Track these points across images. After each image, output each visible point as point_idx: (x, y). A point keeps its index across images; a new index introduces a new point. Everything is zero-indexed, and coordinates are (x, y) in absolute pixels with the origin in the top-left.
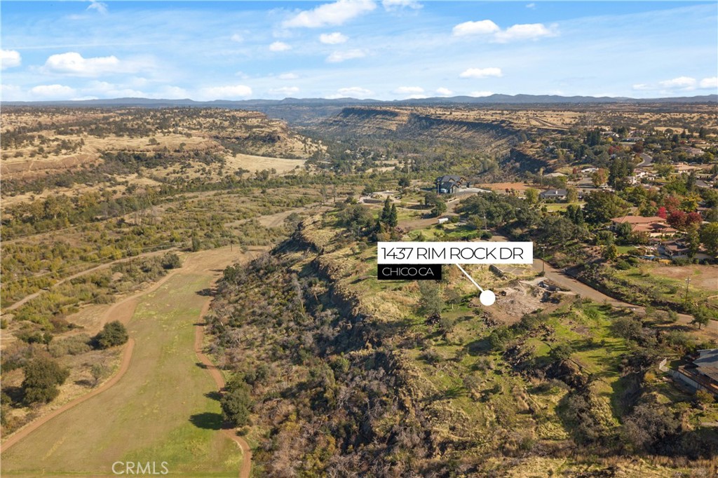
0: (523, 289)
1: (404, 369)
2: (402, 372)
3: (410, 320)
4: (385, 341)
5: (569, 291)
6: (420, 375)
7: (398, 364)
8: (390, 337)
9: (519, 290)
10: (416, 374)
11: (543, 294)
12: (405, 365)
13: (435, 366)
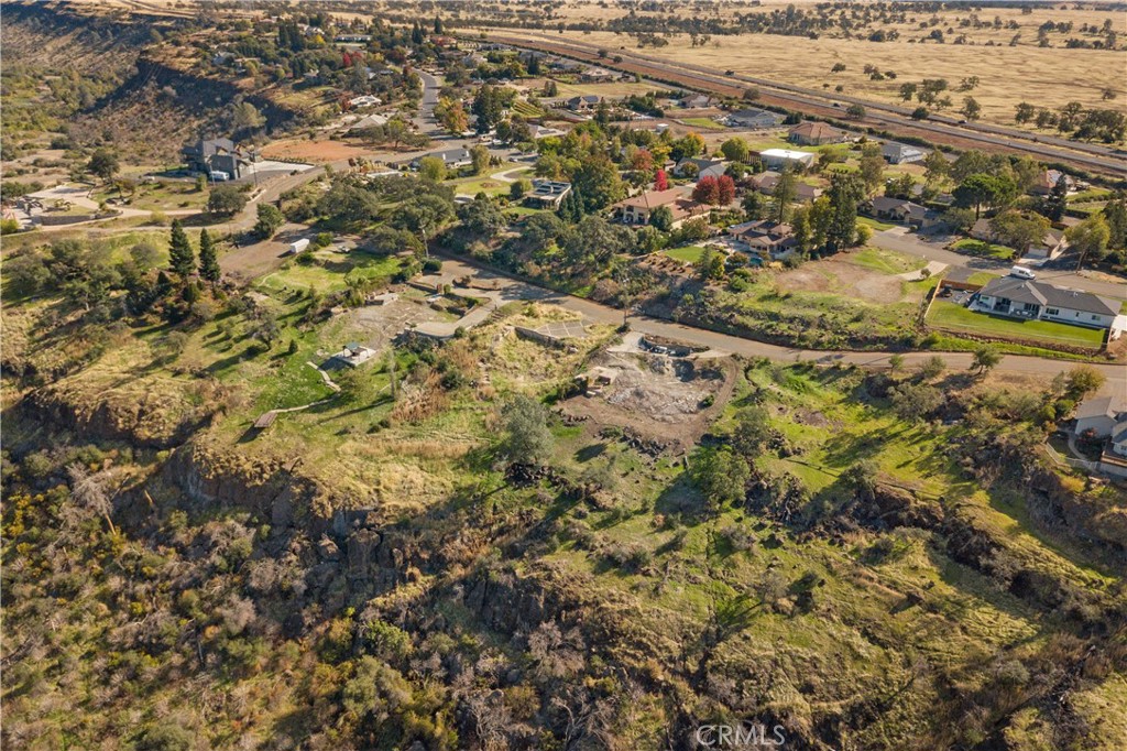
0: (626, 363)
1: (586, 603)
2: (587, 612)
3: (470, 489)
4: (450, 551)
5: (707, 349)
6: (638, 602)
7: (562, 598)
8: (454, 539)
9: (622, 368)
10: (625, 607)
11: (674, 366)
12: (582, 594)
13: (646, 574)
